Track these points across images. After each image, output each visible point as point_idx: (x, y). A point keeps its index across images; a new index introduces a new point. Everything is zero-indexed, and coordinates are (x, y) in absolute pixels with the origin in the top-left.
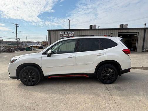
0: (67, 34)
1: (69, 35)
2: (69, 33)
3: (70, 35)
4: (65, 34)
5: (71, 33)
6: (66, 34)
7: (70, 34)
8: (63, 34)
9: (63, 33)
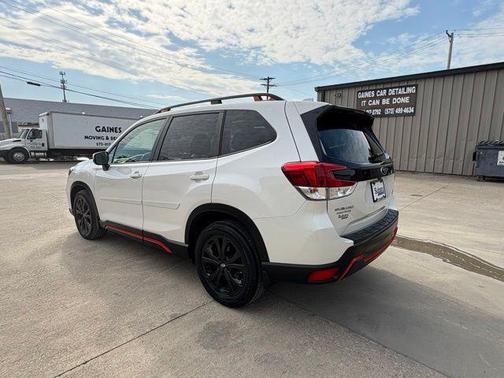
0: (386, 97)
1: (391, 101)
2: (392, 92)
3: (395, 101)
4: (375, 98)
5: (401, 91)
6: (381, 98)
7: (397, 96)
8: (367, 99)
9: (368, 95)
